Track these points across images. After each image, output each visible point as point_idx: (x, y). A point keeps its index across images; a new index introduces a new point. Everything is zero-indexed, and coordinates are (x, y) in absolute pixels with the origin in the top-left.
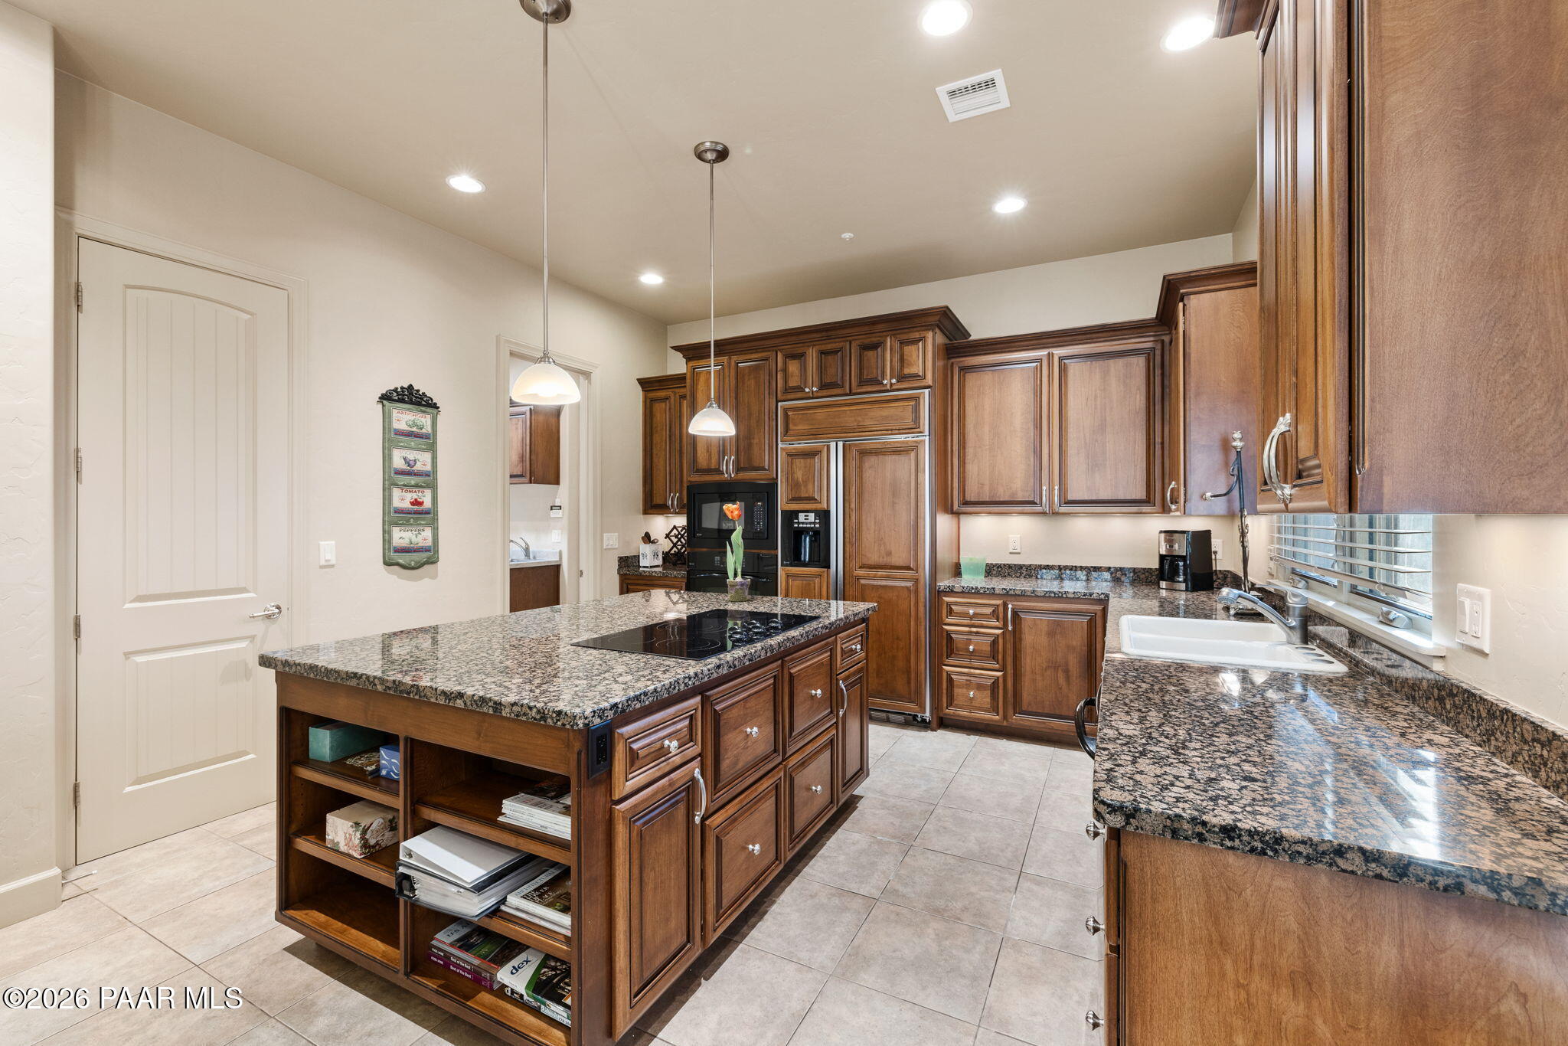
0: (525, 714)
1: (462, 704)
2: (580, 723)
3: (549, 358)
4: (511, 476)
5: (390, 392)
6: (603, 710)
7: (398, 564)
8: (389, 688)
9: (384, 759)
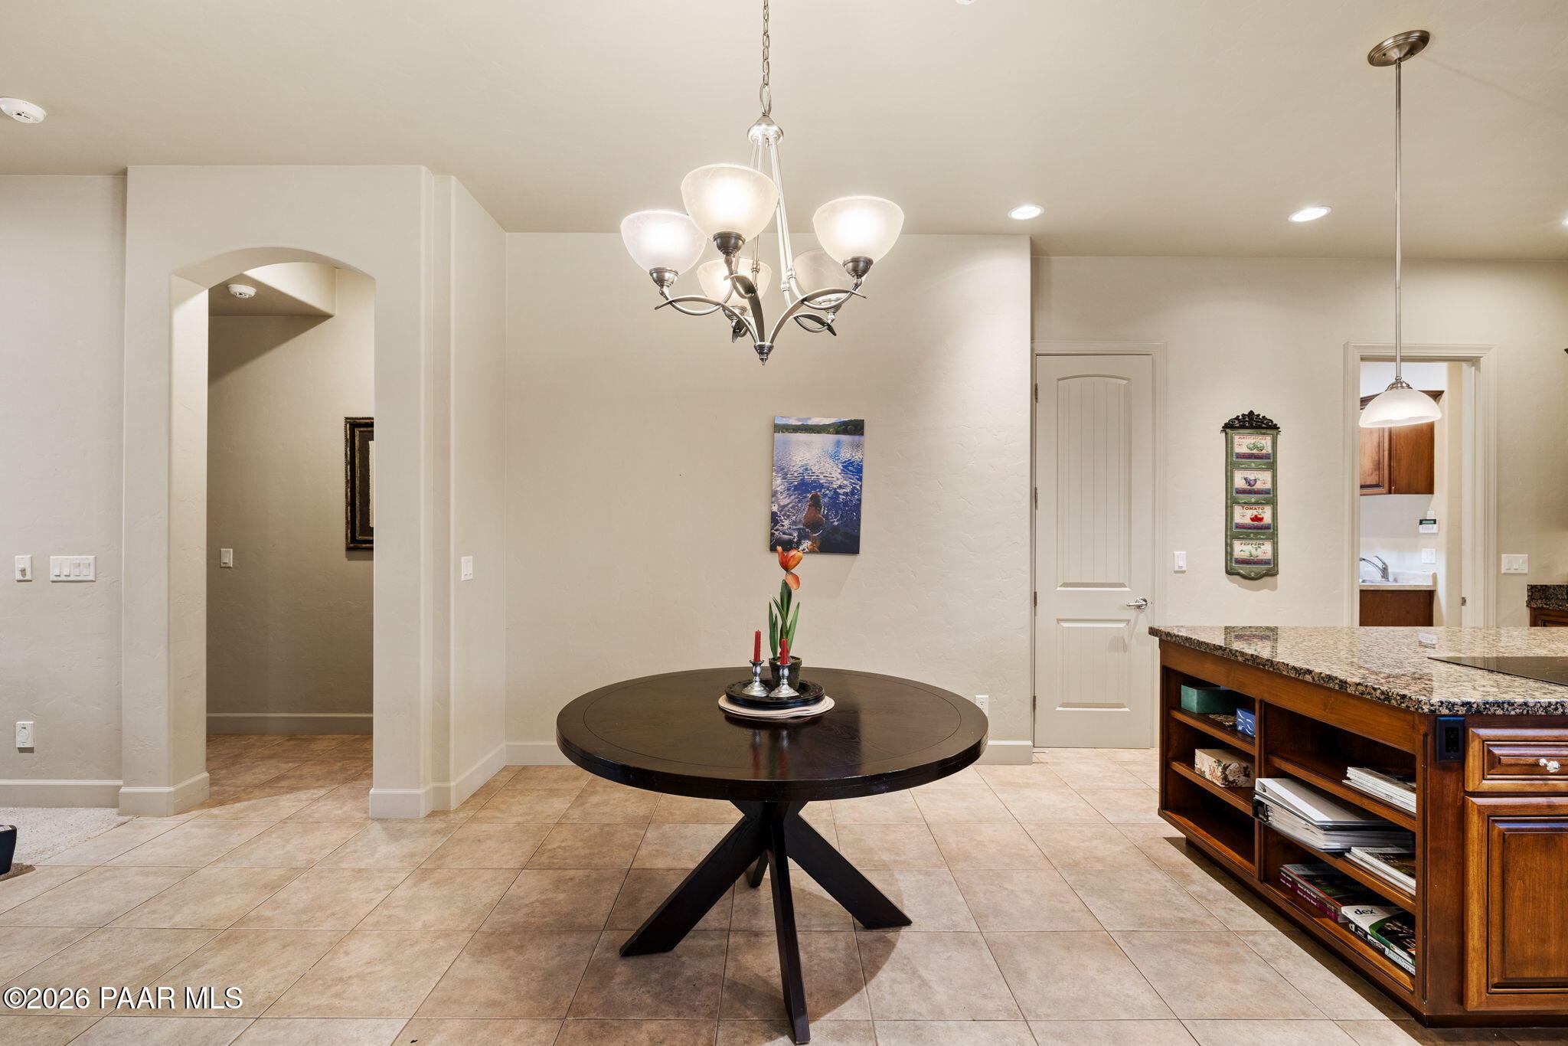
0: (1369, 693)
1: (1311, 679)
2: (1426, 709)
3: (1401, 383)
4: (1362, 487)
5: (1232, 420)
6: (1454, 704)
7: (1239, 574)
8: (1248, 660)
9: (1240, 718)
